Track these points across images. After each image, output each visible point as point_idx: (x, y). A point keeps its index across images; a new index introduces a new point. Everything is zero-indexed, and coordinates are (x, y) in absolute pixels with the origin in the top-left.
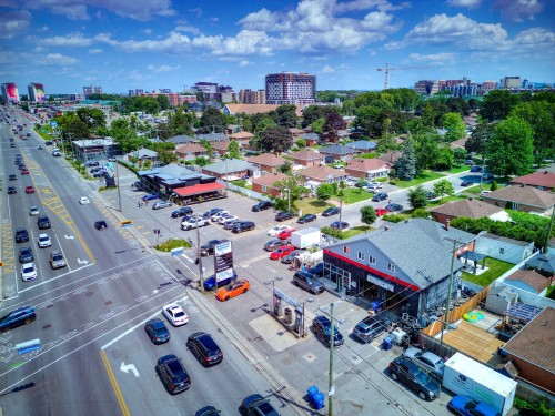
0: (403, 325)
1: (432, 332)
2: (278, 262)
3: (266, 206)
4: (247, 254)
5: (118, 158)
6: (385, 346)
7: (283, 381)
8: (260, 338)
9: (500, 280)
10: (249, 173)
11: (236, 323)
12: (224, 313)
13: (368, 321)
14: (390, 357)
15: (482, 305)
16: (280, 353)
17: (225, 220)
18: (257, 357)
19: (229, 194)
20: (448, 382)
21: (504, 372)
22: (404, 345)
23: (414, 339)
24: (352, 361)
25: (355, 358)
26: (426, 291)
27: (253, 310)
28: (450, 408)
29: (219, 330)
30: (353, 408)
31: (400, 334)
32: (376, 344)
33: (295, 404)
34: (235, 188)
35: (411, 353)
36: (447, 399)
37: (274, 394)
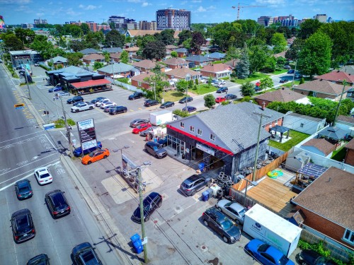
0: (218, 182)
1: (240, 188)
2: (138, 136)
3: (139, 96)
4: (116, 130)
5: (41, 63)
6: (204, 199)
7: (115, 229)
8: (107, 194)
9: (298, 146)
10: (132, 74)
12: (85, 174)
14: (207, 206)
15: (283, 165)
16: (119, 205)
17: (105, 105)
20: (247, 228)
21: (292, 220)
22: (218, 197)
23: (226, 193)
24: (176, 210)
25: (178, 208)
26: (238, 155)
27: (108, 172)
28: (248, 250)
29: (77, 188)
30: (167, 251)
31: (216, 188)
32: (197, 196)
33: (121, 249)
34: (119, 83)
35: (222, 203)
37: (105, 241)
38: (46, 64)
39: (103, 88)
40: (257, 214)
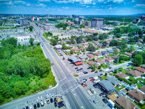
0: (105, 95)
1: (108, 96)
2: (91, 81)
3: (90, 68)
6: (103, 97)
7: (91, 99)
8: (89, 93)
9: (121, 90)
10: (87, 58)
11: (86, 90)
13: (102, 93)
14: (103, 98)
15: (117, 93)
16: (91, 95)
17: (83, 71)
18: (88, 96)
19: (84, 64)
20: (108, 102)
22: (105, 97)
23: (106, 97)
25: (99, 98)
27: (88, 89)
28: (108, 105)
31: (105, 96)
32: (102, 96)
34: (84, 62)
35: (105, 98)
36: (108, 104)
38: (64, 51)
39: (81, 64)
40: (110, 101)
